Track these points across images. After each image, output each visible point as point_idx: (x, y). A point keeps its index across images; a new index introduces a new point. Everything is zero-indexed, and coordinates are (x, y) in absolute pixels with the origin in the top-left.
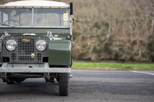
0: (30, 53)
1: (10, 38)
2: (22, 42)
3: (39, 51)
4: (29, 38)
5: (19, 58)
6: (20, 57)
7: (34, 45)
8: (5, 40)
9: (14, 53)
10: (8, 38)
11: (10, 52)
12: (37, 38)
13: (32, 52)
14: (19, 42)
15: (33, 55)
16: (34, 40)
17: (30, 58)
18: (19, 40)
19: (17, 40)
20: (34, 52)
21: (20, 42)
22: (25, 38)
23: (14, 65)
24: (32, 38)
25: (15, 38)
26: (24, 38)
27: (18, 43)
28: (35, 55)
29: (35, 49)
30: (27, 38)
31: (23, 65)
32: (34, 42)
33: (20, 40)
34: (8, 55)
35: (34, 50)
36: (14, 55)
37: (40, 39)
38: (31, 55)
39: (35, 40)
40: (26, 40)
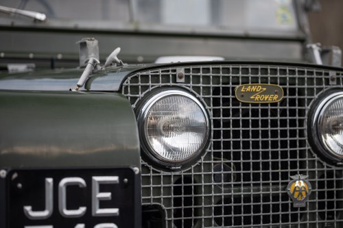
0: (285, 176)
1: (166, 78)
2: (236, 102)
3: (332, 161)
4: (274, 81)
5: (218, 211)
6: (228, 200)
7: (301, 123)
8: (135, 90)
9: (188, 179)
10: (156, 78)
11: (163, 173)
12: (319, 81)
13: (294, 165)
14: (216, 102)
15: (303, 184)
16: (301, 92)
17: (285, 207)
18: (216, 91)
19: (207, 90)
20: (302, 165)
21: (226, 101)
22: (255, 81)
24: (292, 82)
25: (197, 79)
26: (246, 81)
27: (216, 113)
28: (313, 183)
29: (308, 147)
30: (265, 81)
32: (301, 102)
33: (226, 91)
34: (157, 191)
35: (302, 154)
36: (188, 190)
37: (333, 84)
38: (291, 189)
39: (311, 92)
40: (258, 94)
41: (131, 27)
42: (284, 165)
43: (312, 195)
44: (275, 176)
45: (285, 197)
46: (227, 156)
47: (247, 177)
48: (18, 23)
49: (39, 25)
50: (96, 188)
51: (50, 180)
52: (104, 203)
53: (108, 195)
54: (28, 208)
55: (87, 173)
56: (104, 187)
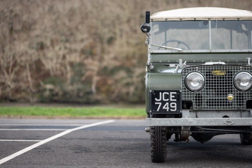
0: (226, 94)
1: (193, 69)
2: (212, 75)
3: (240, 90)
4: (223, 70)
5: (207, 102)
6: (210, 100)
7: (231, 80)
8: (185, 72)
9: (199, 94)
10: (190, 70)
11: (192, 93)
12: (237, 69)
13: (229, 91)
14: (207, 75)
15: (231, 97)
16: (231, 72)
17: (226, 102)
18: (207, 72)
19: (204, 72)
20: (232, 91)
21: (210, 75)
22: (218, 70)
23: (199, 114)
24: (229, 69)
25: (201, 70)
26: (215, 70)
27: (207, 78)
28: (235, 96)
29: (233, 87)
30: (220, 69)
31: (214, 114)
32: (231, 75)
33: (210, 72)
34: (191, 97)
36: (199, 97)
37: (241, 70)
38: (228, 98)
39: (234, 72)
40: (218, 73)
41: (209, 51)
42: (226, 91)
43: (234, 99)
44: (223, 94)
45: (226, 100)
46: (212, 89)
47: (218, 94)
48: (174, 52)
49: (180, 52)
50: (171, 95)
51: (161, 93)
52: (173, 98)
53: (174, 96)
54: (156, 99)
55: (169, 91)
56: (173, 95)
